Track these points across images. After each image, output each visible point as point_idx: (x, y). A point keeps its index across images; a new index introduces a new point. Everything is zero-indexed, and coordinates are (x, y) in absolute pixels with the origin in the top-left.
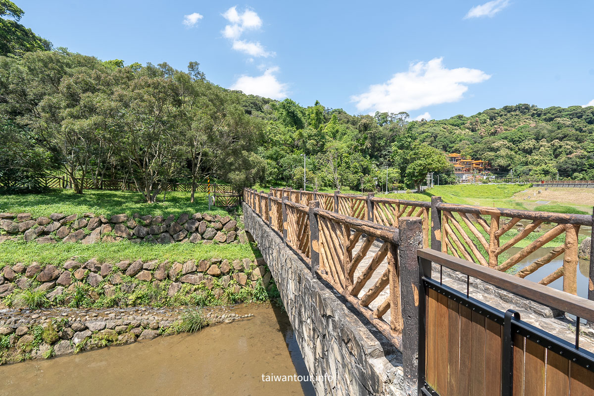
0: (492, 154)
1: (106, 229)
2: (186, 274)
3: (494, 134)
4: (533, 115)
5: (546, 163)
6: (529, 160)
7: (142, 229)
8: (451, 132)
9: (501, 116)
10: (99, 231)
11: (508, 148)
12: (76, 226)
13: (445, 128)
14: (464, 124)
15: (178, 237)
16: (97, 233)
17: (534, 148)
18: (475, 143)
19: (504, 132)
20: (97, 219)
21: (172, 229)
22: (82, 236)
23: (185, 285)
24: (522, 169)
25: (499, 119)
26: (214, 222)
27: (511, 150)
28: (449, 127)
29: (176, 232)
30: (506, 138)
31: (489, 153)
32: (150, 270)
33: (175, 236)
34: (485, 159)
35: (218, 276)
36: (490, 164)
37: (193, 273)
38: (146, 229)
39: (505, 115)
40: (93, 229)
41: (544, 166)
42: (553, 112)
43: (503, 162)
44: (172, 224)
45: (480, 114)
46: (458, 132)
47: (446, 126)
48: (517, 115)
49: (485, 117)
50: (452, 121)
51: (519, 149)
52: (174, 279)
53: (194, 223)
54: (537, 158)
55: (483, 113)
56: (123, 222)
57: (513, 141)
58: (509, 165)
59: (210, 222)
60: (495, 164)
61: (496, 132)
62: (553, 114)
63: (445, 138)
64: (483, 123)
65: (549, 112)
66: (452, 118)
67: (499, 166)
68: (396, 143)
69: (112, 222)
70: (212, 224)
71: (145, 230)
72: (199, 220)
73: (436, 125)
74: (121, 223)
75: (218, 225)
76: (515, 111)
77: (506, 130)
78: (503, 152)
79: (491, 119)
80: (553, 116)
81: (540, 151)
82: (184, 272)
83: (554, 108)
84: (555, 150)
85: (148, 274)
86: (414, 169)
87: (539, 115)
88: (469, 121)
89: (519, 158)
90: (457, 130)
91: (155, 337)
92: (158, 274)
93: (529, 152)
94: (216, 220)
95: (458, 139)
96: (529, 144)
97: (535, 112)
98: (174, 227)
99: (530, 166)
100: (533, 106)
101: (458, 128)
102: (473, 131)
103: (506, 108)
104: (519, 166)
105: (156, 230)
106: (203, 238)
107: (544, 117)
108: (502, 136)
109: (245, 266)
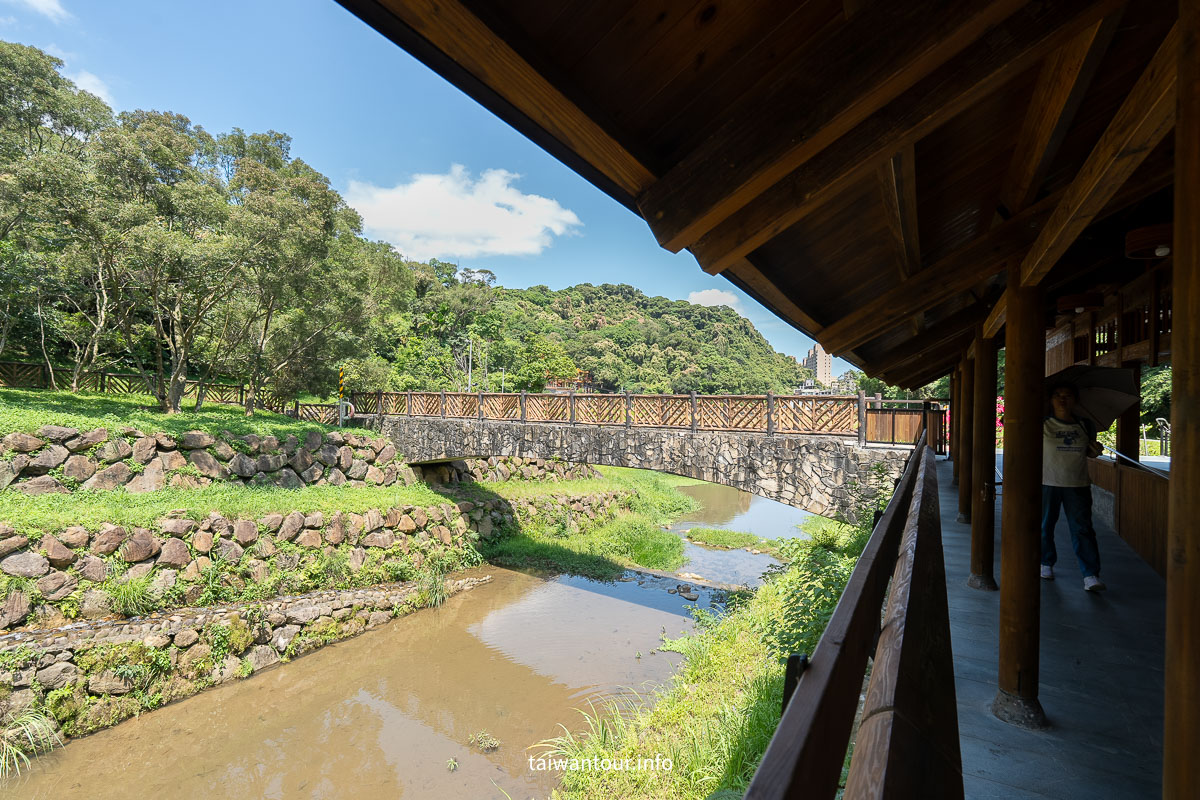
0: (594, 359)
1: (177, 461)
2: (372, 531)
3: (593, 327)
4: (638, 305)
5: (660, 381)
6: (641, 373)
7: (246, 461)
8: (532, 315)
9: (600, 298)
10: (160, 466)
11: (614, 352)
12: (109, 455)
13: (522, 306)
14: (548, 302)
15: (312, 477)
16: (156, 470)
17: (646, 357)
18: (569, 338)
19: (607, 325)
20: (152, 442)
21: (300, 461)
22: (124, 477)
23: (369, 551)
24: (632, 388)
25: (597, 303)
26: (363, 448)
27: (619, 356)
28: (529, 305)
29: (306, 466)
30: (611, 336)
31: (591, 358)
32: (318, 528)
33: (305, 474)
34: (585, 367)
35: (412, 533)
36: (591, 376)
37: (379, 529)
38: (254, 461)
39: (605, 298)
40: (148, 462)
41: (658, 385)
42: (661, 304)
43: (608, 374)
44: (299, 451)
45: (571, 289)
46: (542, 315)
47: (523, 303)
48: (619, 301)
49: (578, 296)
50: (531, 295)
51: (627, 356)
52: (355, 543)
53: (334, 451)
54: (649, 371)
55: (576, 289)
56: (208, 447)
57: (619, 342)
58: (616, 380)
59: (356, 448)
60: (599, 376)
61: (596, 325)
62: (660, 308)
63: (524, 323)
64: (577, 306)
65: (656, 304)
66: (531, 289)
67: (604, 380)
68: (475, 325)
69: (185, 447)
70: (360, 453)
71: (252, 463)
72: (341, 444)
73: (507, 297)
74: (205, 448)
75: (370, 454)
76: (617, 293)
77: (609, 323)
78: (609, 358)
79: (587, 302)
80: (661, 311)
81: (652, 361)
82: (368, 530)
83: (661, 299)
84: (669, 362)
85: (315, 535)
86: (530, 376)
87: (645, 307)
88: (557, 300)
89: (628, 369)
90: (540, 311)
91: (388, 621)
92: (333, 535)
93: (638, 361)
94: (366, 444)
95: (544, 328)
96: (639, 349)
97: (640, 301)
98: (302, 457)
99: (642, 384)
100: (637, 291)
101: (542, 309)
102: (563, 318)
103: (605, 287)
104: (628, 382)
105: (271, 462)
106: (349, 478)
107: (650, 310)
108: (606, 332)
109: (446, 514)
